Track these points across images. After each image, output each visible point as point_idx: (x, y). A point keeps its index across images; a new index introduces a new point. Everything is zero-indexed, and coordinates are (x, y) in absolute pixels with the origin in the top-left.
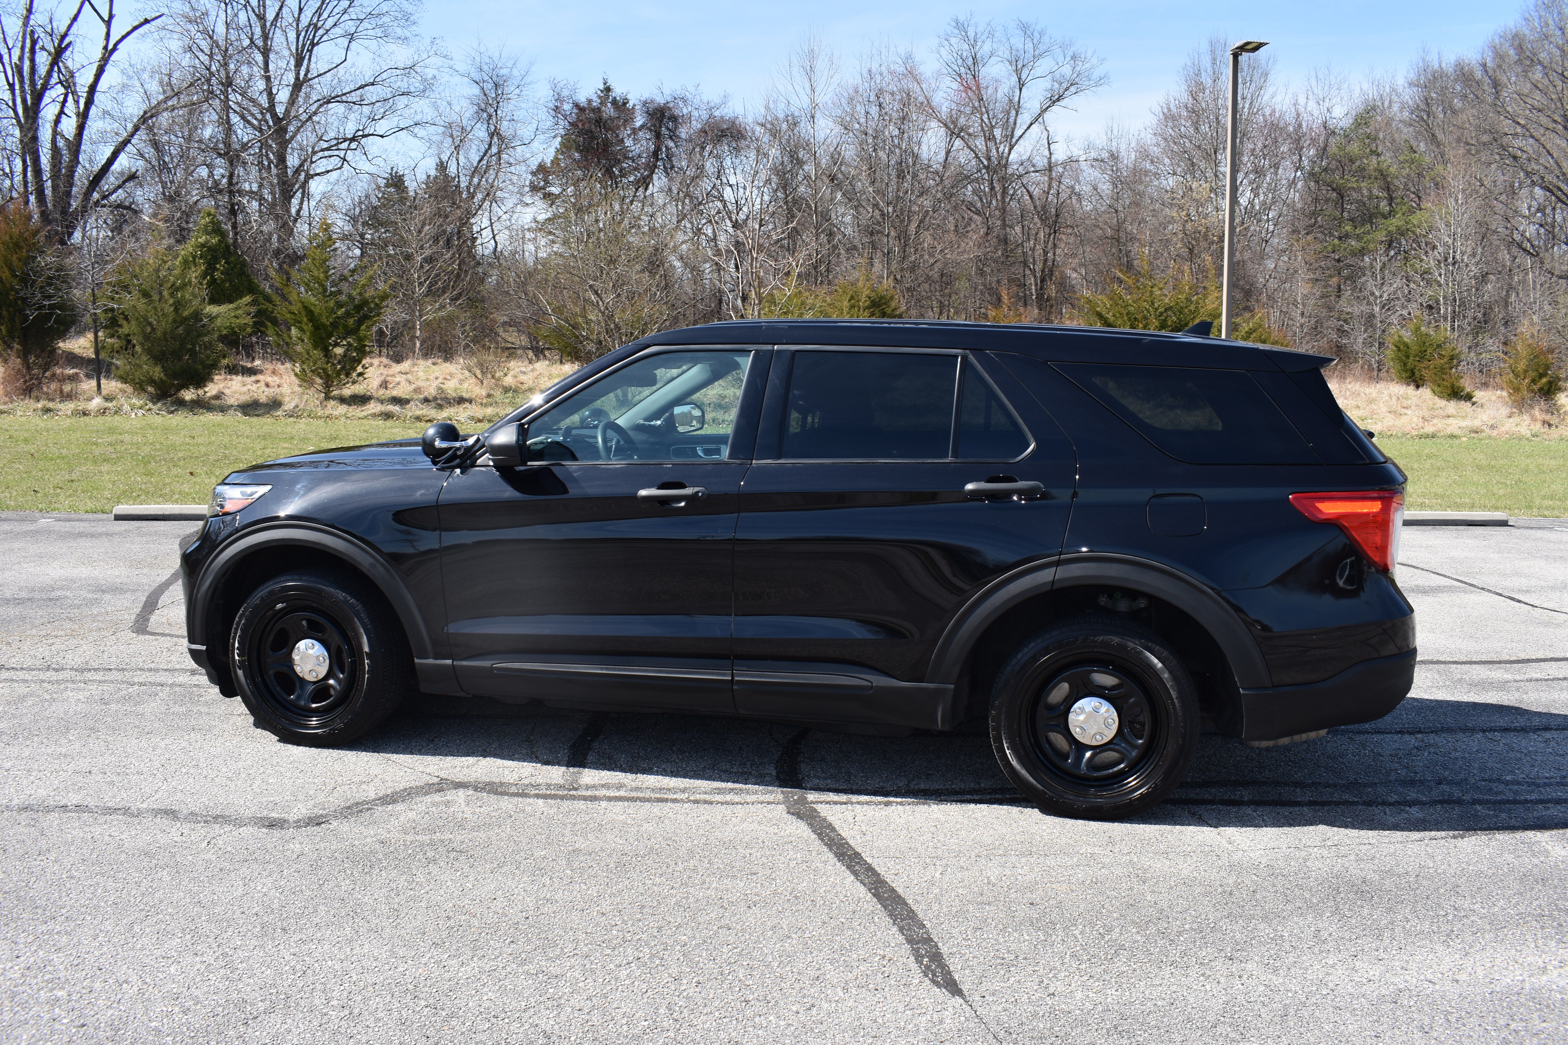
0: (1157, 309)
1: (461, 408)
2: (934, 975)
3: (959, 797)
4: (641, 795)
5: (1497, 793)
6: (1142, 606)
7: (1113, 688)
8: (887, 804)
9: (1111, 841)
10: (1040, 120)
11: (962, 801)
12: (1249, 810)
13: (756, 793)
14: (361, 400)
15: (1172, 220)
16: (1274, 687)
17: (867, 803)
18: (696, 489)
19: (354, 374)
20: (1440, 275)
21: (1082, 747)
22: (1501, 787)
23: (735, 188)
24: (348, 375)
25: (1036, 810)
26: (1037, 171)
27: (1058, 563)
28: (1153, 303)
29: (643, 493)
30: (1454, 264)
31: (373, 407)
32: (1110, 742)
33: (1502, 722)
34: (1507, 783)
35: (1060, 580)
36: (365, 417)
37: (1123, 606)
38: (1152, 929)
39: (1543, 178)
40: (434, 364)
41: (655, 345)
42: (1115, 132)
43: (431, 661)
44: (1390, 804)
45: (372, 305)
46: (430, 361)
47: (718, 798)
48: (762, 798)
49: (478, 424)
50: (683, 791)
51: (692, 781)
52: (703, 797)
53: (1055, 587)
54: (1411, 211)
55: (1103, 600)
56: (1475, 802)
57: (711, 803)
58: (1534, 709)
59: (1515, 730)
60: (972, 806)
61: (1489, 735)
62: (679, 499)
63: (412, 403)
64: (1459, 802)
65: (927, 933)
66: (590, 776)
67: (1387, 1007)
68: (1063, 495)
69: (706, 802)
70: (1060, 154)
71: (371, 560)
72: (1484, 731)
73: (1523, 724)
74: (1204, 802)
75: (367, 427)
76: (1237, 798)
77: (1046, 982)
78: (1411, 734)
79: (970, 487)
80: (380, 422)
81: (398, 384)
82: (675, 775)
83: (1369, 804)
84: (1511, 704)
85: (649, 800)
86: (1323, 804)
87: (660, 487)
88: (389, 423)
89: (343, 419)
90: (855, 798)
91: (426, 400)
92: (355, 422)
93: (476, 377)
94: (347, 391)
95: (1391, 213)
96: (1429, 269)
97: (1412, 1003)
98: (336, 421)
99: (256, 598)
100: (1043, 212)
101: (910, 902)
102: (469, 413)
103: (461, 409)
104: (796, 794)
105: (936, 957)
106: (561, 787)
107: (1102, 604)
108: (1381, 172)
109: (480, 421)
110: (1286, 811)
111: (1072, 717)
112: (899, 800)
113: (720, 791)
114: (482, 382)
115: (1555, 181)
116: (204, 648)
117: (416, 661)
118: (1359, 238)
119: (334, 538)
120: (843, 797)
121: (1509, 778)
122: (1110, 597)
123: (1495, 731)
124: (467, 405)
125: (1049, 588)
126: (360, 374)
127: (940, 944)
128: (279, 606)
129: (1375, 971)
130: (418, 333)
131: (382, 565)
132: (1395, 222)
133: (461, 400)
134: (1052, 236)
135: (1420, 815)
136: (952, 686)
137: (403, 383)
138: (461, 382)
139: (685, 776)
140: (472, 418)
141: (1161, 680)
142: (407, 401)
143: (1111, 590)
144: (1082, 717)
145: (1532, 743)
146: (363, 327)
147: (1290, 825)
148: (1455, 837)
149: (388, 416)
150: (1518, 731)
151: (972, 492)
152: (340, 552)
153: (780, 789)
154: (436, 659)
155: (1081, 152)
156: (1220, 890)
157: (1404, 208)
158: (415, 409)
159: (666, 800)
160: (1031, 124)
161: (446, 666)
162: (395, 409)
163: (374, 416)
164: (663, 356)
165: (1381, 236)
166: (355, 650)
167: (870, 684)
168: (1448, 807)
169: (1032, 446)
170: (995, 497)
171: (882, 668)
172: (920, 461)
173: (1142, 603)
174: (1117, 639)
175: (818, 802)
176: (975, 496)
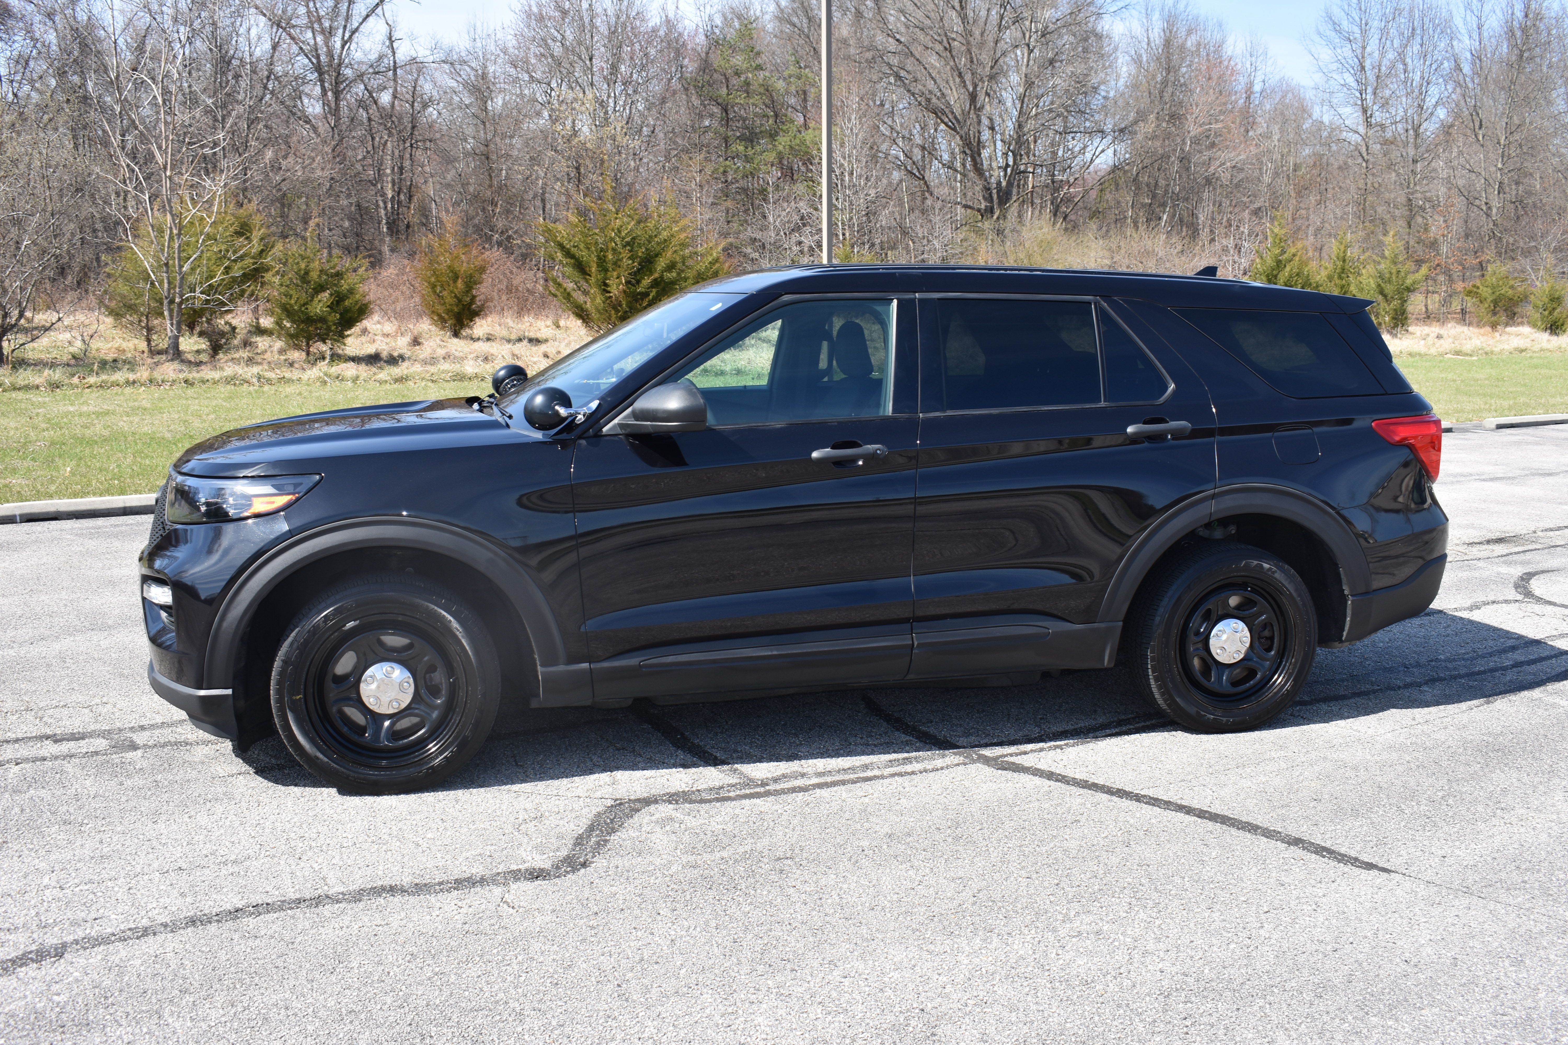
2: (1349, 862)
5: (1454, 669)
8: (1060, 748)
10: (379, 11)
12: (1324, 707)
13: (932, 758)
17: (1041, 749)
18: (874, 447)
22: (1450, 665)
27: (1213, 496)
29: (817, 454)
30: (850, 188)
34: (1448, 661)
35: (1215, 512)
42: (479, 31)
43: (562, 668)
47: (900, 769)
48: (939, 763)
50: (866, 768)
52: (894, 769)
53: (1212, 519)
56: (1453, 677)
57: (914, 773)
62: (855, 459)
64: (1443, 679)
65: (1287, 835)
69: (908, 773)
70: (404, 52)
79: (1130, 429)
82: (837, 754)
83: (1392, 689)
85: (854, 781)
86: (1364, 694)
87: (834, 447)
95: (776, 133)
104: (971, 753)
106: (747, 785)
110: (1349, 703)
112: (1061, 743)
113: (900, 763)
115: (937, 103)
116: (229, 692)
117: (539, 669)
121: (1442, 657)
125: (1207, 520)
135: (1437, 692)
136: (1121, 623)
141: (1291, 594)
151: (1134, 434)
154: (568, 663)
155: (428, 53)
157: (792, 127)
160: (368, 16)
161: (583, 671)
164: (797, 306)
165: (771, 156)
167: (1046, 631)
168: (1444, 683)
169: (1172, 386)
170: (1151, 438)
171: (1055, 612)
172: (1079, 406)
173: (1233, 530)
174: (1256, 562)
175: (1001, 756)
176: (1135, 439)
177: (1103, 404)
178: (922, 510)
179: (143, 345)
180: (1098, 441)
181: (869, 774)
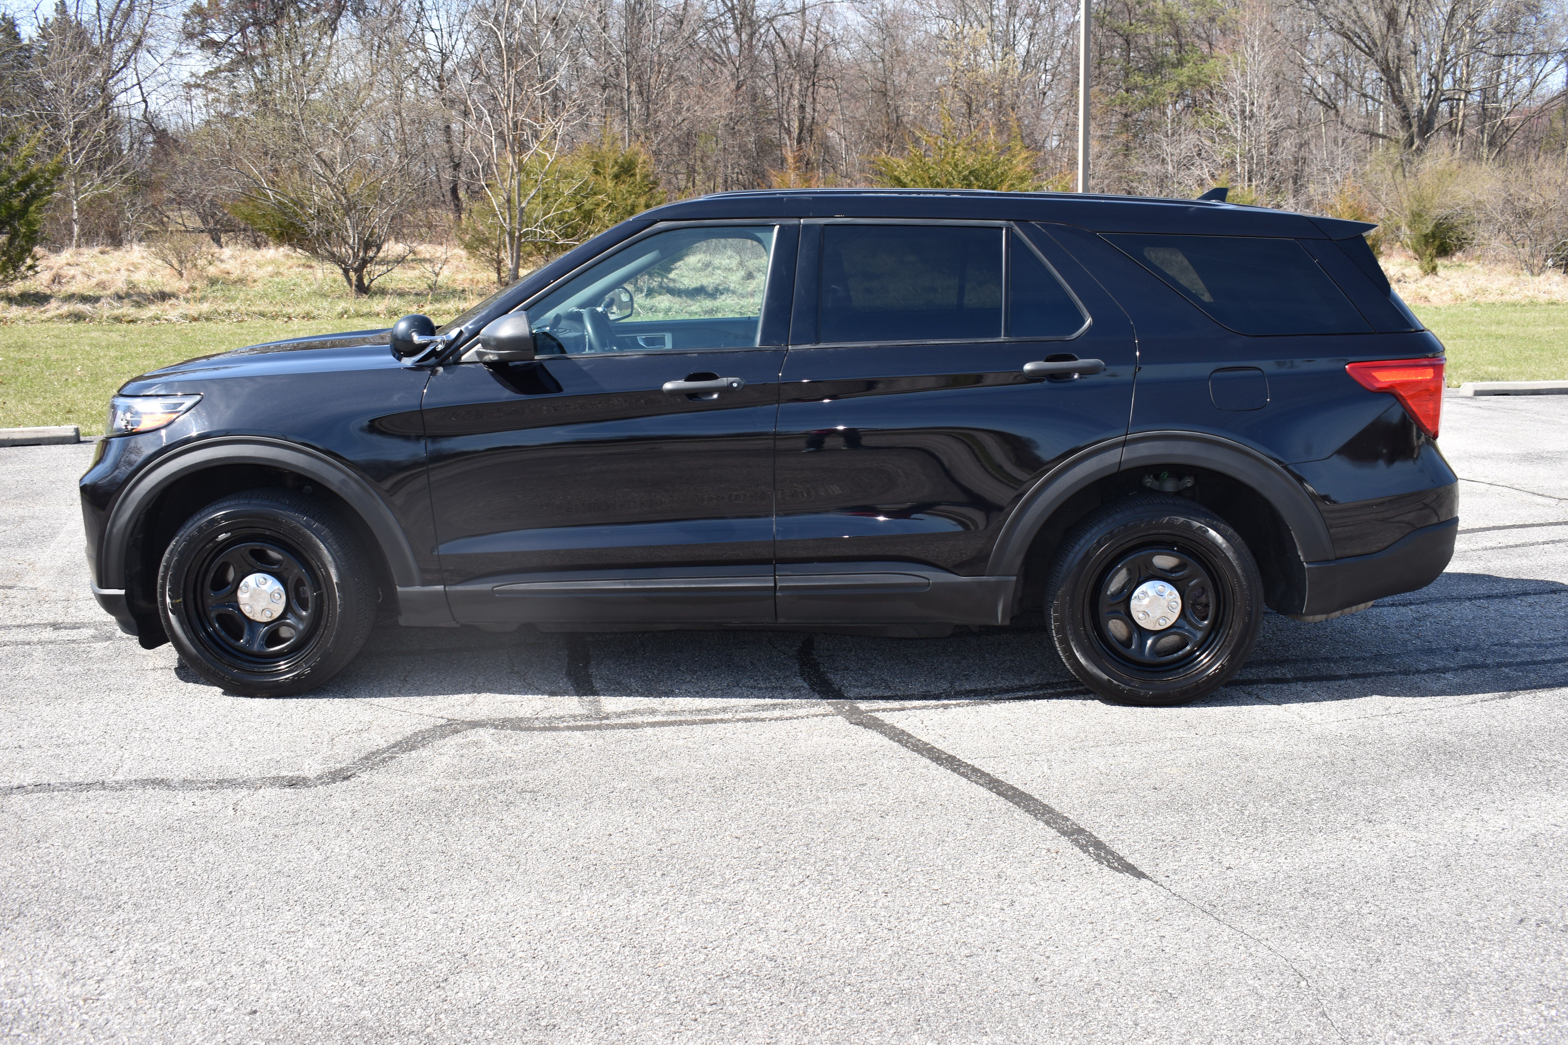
0: (960, 172)
1: (167, 305)
2: (1108, 861)
3: (1011, 695)
4: (679, 718)
5: (1514, 656)
6: (1189, 485)
7: (1173, 570)
8: (946, 707)
9: (1190, 726)
11: (1019, 699)
12: (1299, 686)
13: (801, 707)
14: (39, 299)
15: (944, 70)
16: (1337, 559)
17: (924, 707)
18: (731, 379)
19: (23, 269)
20: (1236, 129)
21: (1144, 633)
22: (1514, 651)
23: (439, 34)
24: (16, 268)
25: (1097, 701)
26: (787, 14)
27: (1124, 444)
28: (956, 165)
29: (668, 386)
30: (1250, 119)
31: (53, 308)
32: (1172, 627)
33: (1482, 590)
34: (1517, 646)
35: (1125, 461)
36: (50, 320)
37: (1170, 486)
38: (1283, 802)
39: (1342, 24)
40: (102, 253)
41: (662, 220)
43: (418, 588)
44: (1425, 672)
45: (42, 181)
46: (97, 249)
47: (764, 715)
48: (813, 711)
49: (194, 323)
50: (724, 710)
51: (725, 700)
52: (744, 715)
53: (1122, 468)
54: (1204, 59)
55: (1149, 481)
56: (1499, 665)
57: (763, 720)
58: (1504, 575)
59: (1497, 596)
60: (1031, 702)
61: (1477, 602)
62: (710, 391)
63: (103, 300)
64: (1484, 666)
65: (1073, 824)
66: (611, 704)
67: (1532, 850)
68: (1125, 373)
69: (757, 720)
71: (342, 476)
72: (1470, 599)
73: (1502, 590)
74: (1258, 681)
75: (56, 332)
76: (1280, 676)
77: (1217, 858)
78: (1404, 605)
79: (1028, 367)
80: (71, 325)
81: (73, 277)
82: (703, 695)
83: (1406, 673)
84: (1481, 572)
85: (694, 723)
86: (1365, 676)
87: (688, 379)
88: (82, 325)
89: (21, 323)
90: (907, 704)
91: (119, 298)
92: (38, 326)
93: (172, 266)
94: (16, 288)
95: (1180, 63)
96: (1224, 124)
97: (1551, 845)
98: (14, 325)
99: (190, 529)
100: (797, 60)
101: (1037, 797)
102: (181, 310)
103: (167, 307)
104: (846, 705)
105: (1099, 845)
106: (588, 717)
107: (1148, 485)
108: (1170, 16)
109: (195, 319)
110: (1334, 684)
111: (1134, 604)
112: (954, 702)
113: (764, 708)
114: (181, 274)
115: (1352, 26)
116: (122, 592)
117: (399, 589)
118: (1148, 91)
119: (294, 453)
120: (896, 704)
121: (1516, 641)
122: (1157, 477)
123: (1480, 598)
124: (173, 301)
125: (1115, 470)
126: (31, 268)
127: (1095, 834)
128: (222, 536)
129: (1503, 821)
130: (75, 216)
131: (356, 481)
132: (1186, 71)
133: (163, 296)
134: (811, 89)
135: (1457, 680)
136: (1014, 578)
137: (79, 277)
138: (152, 273)
139: (715, 696)
140: (185, 317)
141: (1227, 557)
142: (97, 299)
143: (1157, 469)
144: (1146, 601)
145: (1518, 607)
146: (32, 208)
147: (1347, 698)
148: (1502, 698)
149: (78, 317)
150: (1501, 598)
151: (1031, 372)
152: (303, 469)
153: (824, 701)
154: (424, 584)
156: (1321, 761)
157: (1196, 57)
158: (105, 309)
159: (712, 722)
161: (437, 593)
162: (86, 308)
163: (61, 317)
164: (673, 233)
165: (1171, 87)
166: (319, 581)
167: (926, 581)
168: (1479, 671)
169: (1089, 321)
170: (1053, 376)
171: (939, 563)
172: (972, 341)
173: (1189, 482)
174: (1182, 519)
175: (871, 711)
176: (1034, 377)
177: (1002, 338)
178: (781, 445)
179: (494, 276)
180: (990, 379)
181: (726, 716)
